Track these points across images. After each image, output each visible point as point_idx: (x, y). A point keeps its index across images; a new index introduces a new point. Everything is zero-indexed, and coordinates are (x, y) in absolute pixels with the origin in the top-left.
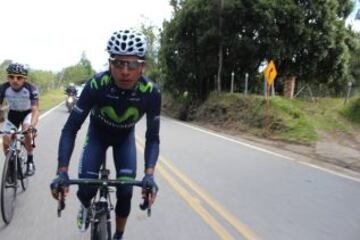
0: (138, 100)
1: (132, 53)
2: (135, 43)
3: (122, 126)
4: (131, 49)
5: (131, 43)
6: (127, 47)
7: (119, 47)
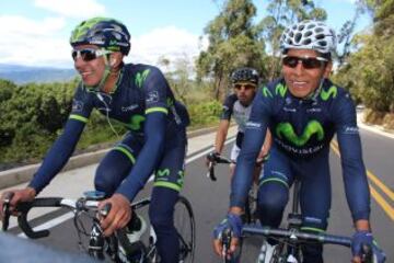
0: (319, 110)
1: (309, 46)
2: (315, 34)
5: (309, 34)
6: (303, 39)
7: (293, 39)
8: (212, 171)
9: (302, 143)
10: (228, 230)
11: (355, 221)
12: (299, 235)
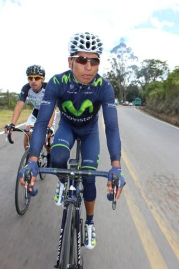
1: (95, 51)
2: (97, 43)
3: (81, 120)
4: (93, 48)
5: (93, 43)
6: (91, 46)
7: (85, 45)
8: (9, 137)
9: (79, 114)
10: (29, 172)
11: (112, 161)
12: (76, 172)
